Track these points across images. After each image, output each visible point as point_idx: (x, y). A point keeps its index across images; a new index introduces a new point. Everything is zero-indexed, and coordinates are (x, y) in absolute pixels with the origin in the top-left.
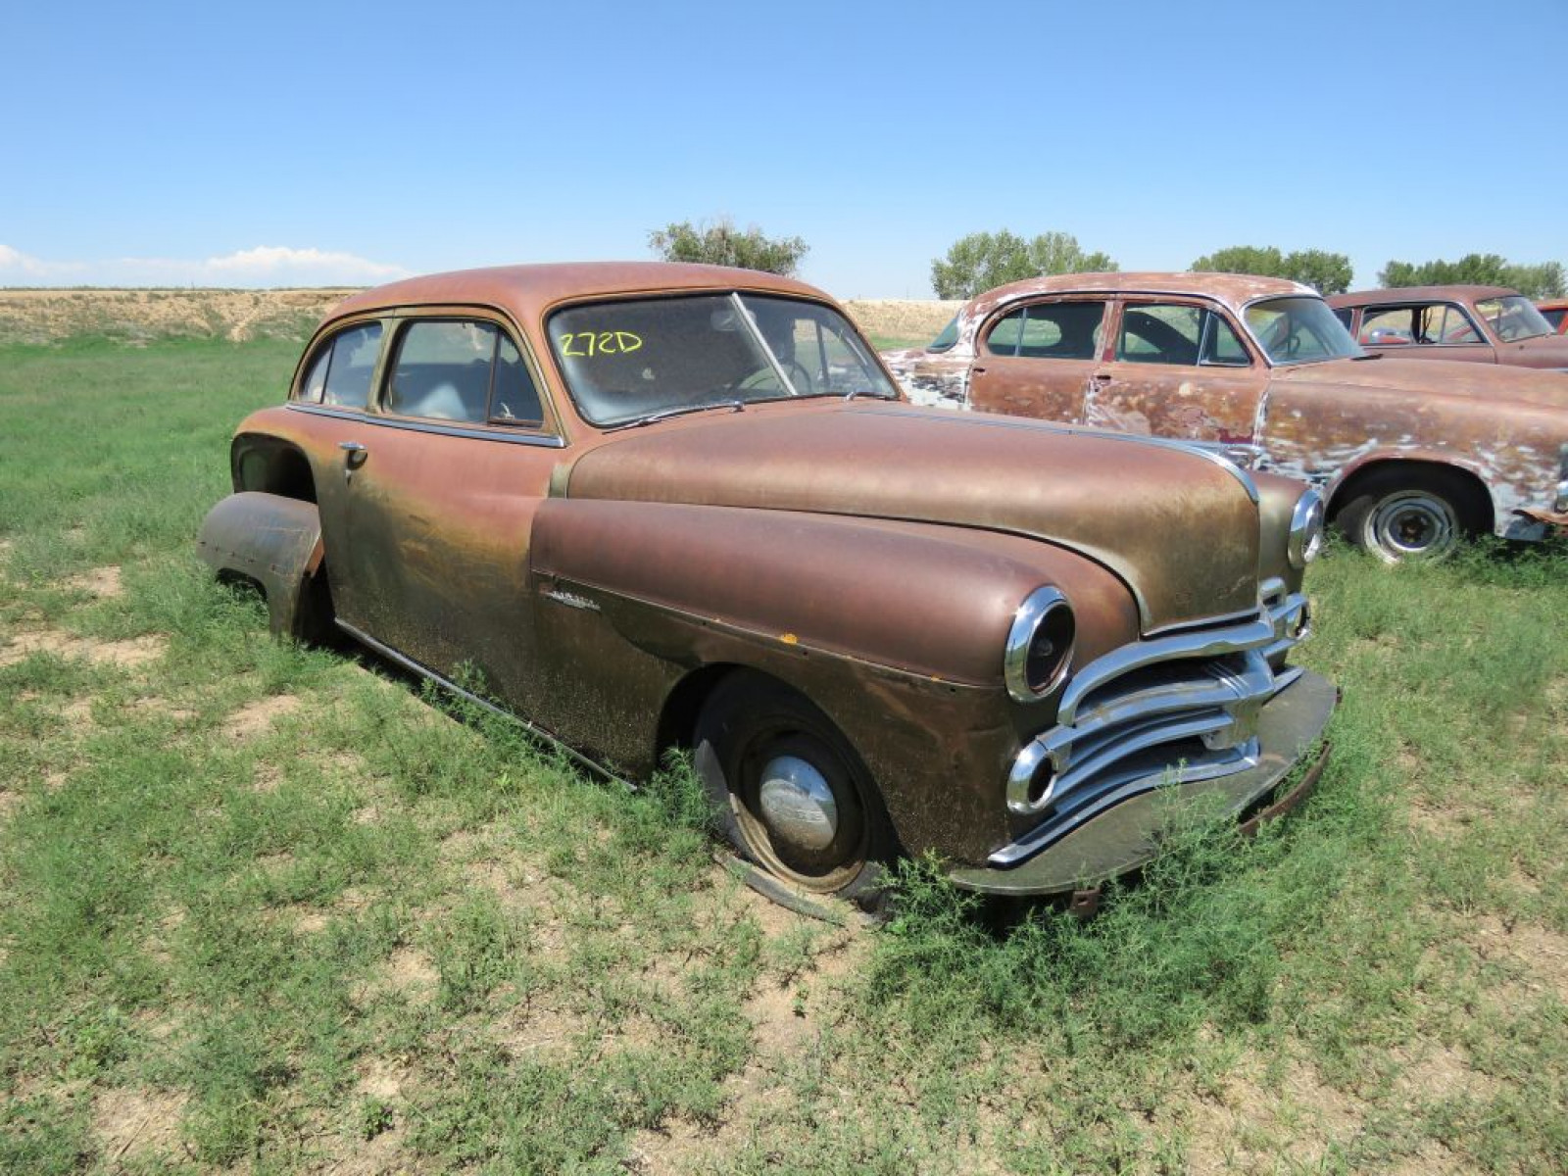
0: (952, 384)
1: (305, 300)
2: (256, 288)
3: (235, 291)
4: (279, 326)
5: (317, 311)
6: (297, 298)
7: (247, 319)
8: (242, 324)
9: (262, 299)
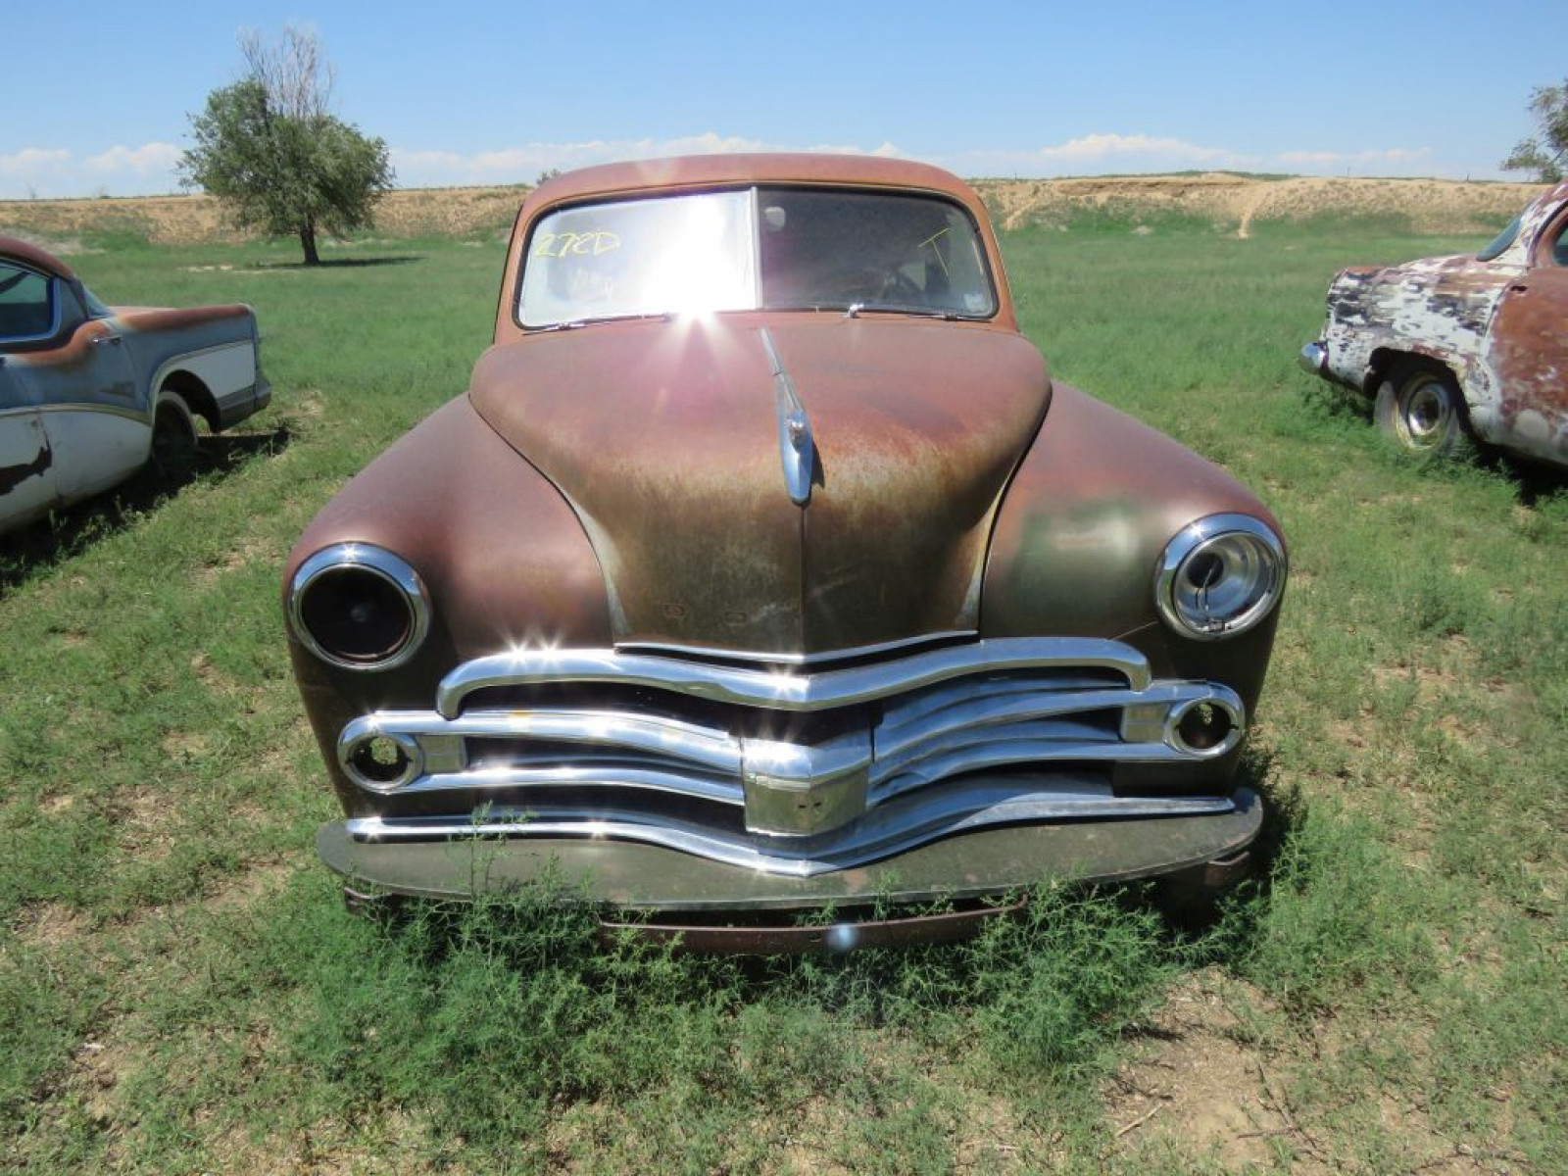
0: (1476, 307)
1: (1080, 189)
2: (1040, 177)
3: (1021, 181)
4: (1049, 216)
5: (1089, 200)
6: (1072, 187)
7: (1023, 209)
8: (1018, 213)
9: (1042, 188)
